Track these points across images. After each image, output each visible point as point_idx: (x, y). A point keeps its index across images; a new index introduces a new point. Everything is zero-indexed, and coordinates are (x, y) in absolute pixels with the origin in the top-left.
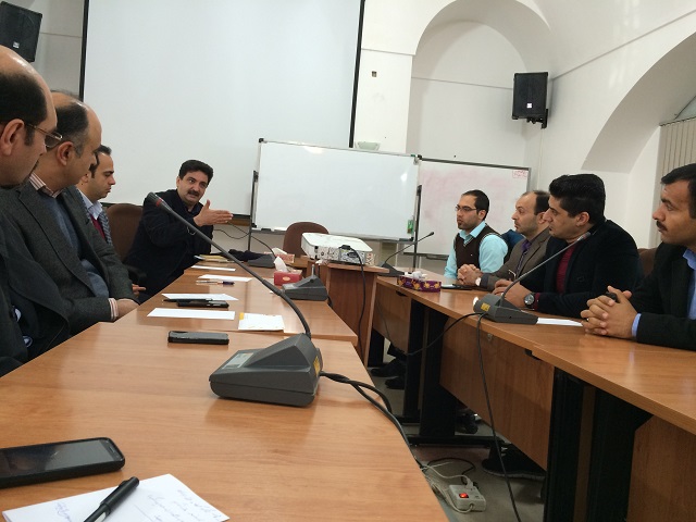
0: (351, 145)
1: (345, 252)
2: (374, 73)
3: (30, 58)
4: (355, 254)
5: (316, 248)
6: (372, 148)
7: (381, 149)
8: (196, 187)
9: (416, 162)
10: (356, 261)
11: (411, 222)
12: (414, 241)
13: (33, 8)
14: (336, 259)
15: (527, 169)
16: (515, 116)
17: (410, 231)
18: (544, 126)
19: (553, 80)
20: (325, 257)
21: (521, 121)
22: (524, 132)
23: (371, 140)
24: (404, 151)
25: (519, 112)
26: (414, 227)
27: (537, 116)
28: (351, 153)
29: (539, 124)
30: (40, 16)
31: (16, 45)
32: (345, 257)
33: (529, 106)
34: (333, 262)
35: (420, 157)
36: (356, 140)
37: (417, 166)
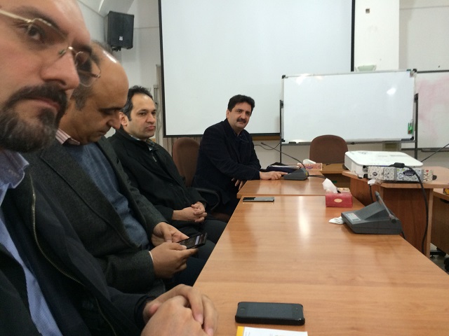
0: (352, 69)
1: (401, 171)
2: (368, 11)
3: (130, 46)
4: (411, 171)
5: (364, 167)
6: (371, 69)
7: (377, 69)
8: (243, 116)
9: (412, 75)
11: (410, 125)
12: (414, 139)
17: (410, 132)
23: (368, 64)
24: (397, 67)
26: (414, 128)
28: (353, 76)
30: (133, 16)
31: (121, 39)
35: (415, 70)
36: (356, 65)
37: (413, 78)
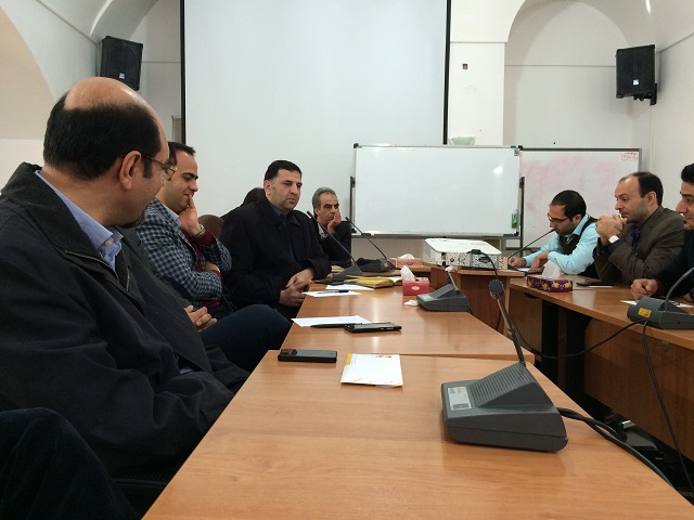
0: (445, 142)
1: (477, 257)
2: (465, 66)
3: (136, 87)
4: (487, 258)
5: (443, 254)
6: (468, 143)
7: (476, 144)
9: (517, 153)
10: (489, 265)
11: (515, 216)
12: (519, 236)
13: (134, 39)
14: (468, 265)
15: (637, 150)
16: (620, 94)
17: (514, 226)
18: (654, 102)
19: (661, 52)
20: (456, 263)
21: (628, 100)
22: (630, 111)
23: (465, 135)
24: (501, 143)
25: (624, 89)
26: (519, 221)
27: (645, 93)
28: (445, 150)
29: (647, 101)
30: (140, 46)
31: (122, 76)
32: (476, 262)
33: (636, 83)
34: (464, 268)
35: (521, 147)
36: (450, 137)
37: (518, 158)
